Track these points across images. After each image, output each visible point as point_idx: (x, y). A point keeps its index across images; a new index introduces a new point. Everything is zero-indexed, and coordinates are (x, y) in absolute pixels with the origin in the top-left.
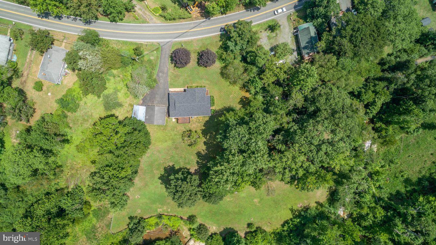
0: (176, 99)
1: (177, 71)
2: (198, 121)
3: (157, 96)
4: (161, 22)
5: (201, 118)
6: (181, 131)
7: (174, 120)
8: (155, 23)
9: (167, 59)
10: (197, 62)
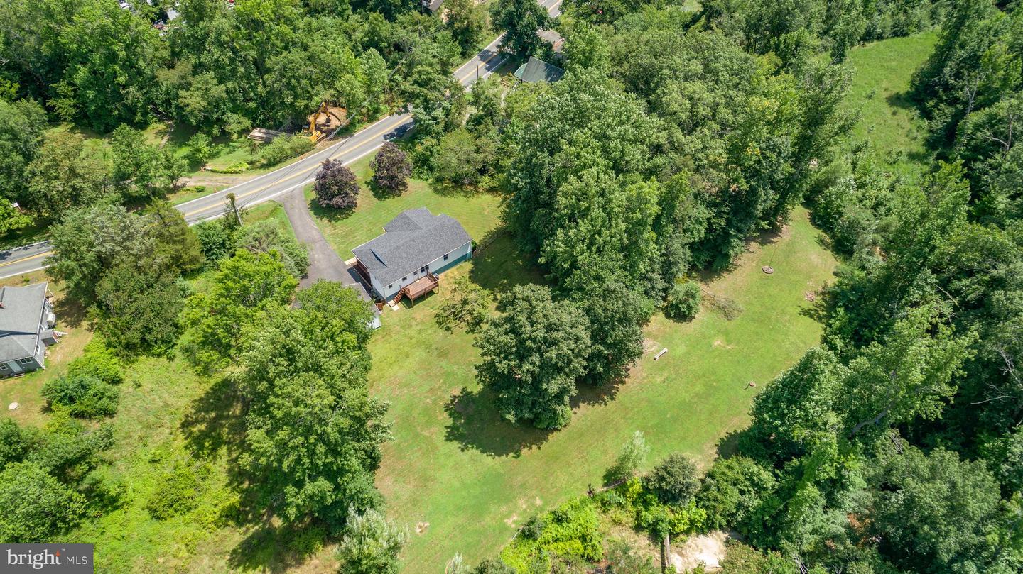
0: (373, 249)
1: (342, 227)
2: (452, 280)
4: (259, 175)
5: (456, 273)
6: (428, 318)
7: (396, 308)
8: (245, 181)
9: (306, 217)
10: (375, 196)
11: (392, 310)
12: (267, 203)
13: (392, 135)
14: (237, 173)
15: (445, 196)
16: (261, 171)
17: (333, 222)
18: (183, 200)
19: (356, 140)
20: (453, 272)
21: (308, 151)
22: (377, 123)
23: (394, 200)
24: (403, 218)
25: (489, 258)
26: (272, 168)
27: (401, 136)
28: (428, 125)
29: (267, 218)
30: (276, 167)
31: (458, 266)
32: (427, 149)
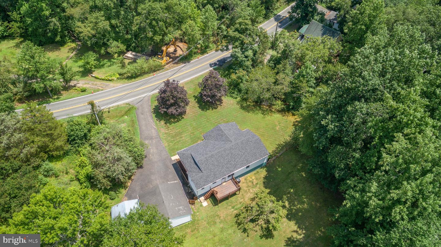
0: (193, 154)
1: (173, 128)
2: (250, 184)
3: (153, 177)
4: (123, 84)
5: (253, 178)
6: (229, 217)
7: (205, 204)
8: (114, 87)
9: (150, 118)
10: (199, 107)
11: (201, 206)
12: (124, 105)
13: (215, 64)
14: (110, 80)
15: (249, 112)
16: (126, 81)
17: (168, 124)
18: (70, 97)
19: (191, 66)
20: (251, 176)
21: (159, 70)
22: (206, 55)
23: (212, 111)
24: (218, 130)
25: (279, 167)
26: (133, 80)
27: (221, 66)
28: (242, 61)
29: (123, 116)
30: (137, 79)
31: (255, 172)
32: (239, 78)
